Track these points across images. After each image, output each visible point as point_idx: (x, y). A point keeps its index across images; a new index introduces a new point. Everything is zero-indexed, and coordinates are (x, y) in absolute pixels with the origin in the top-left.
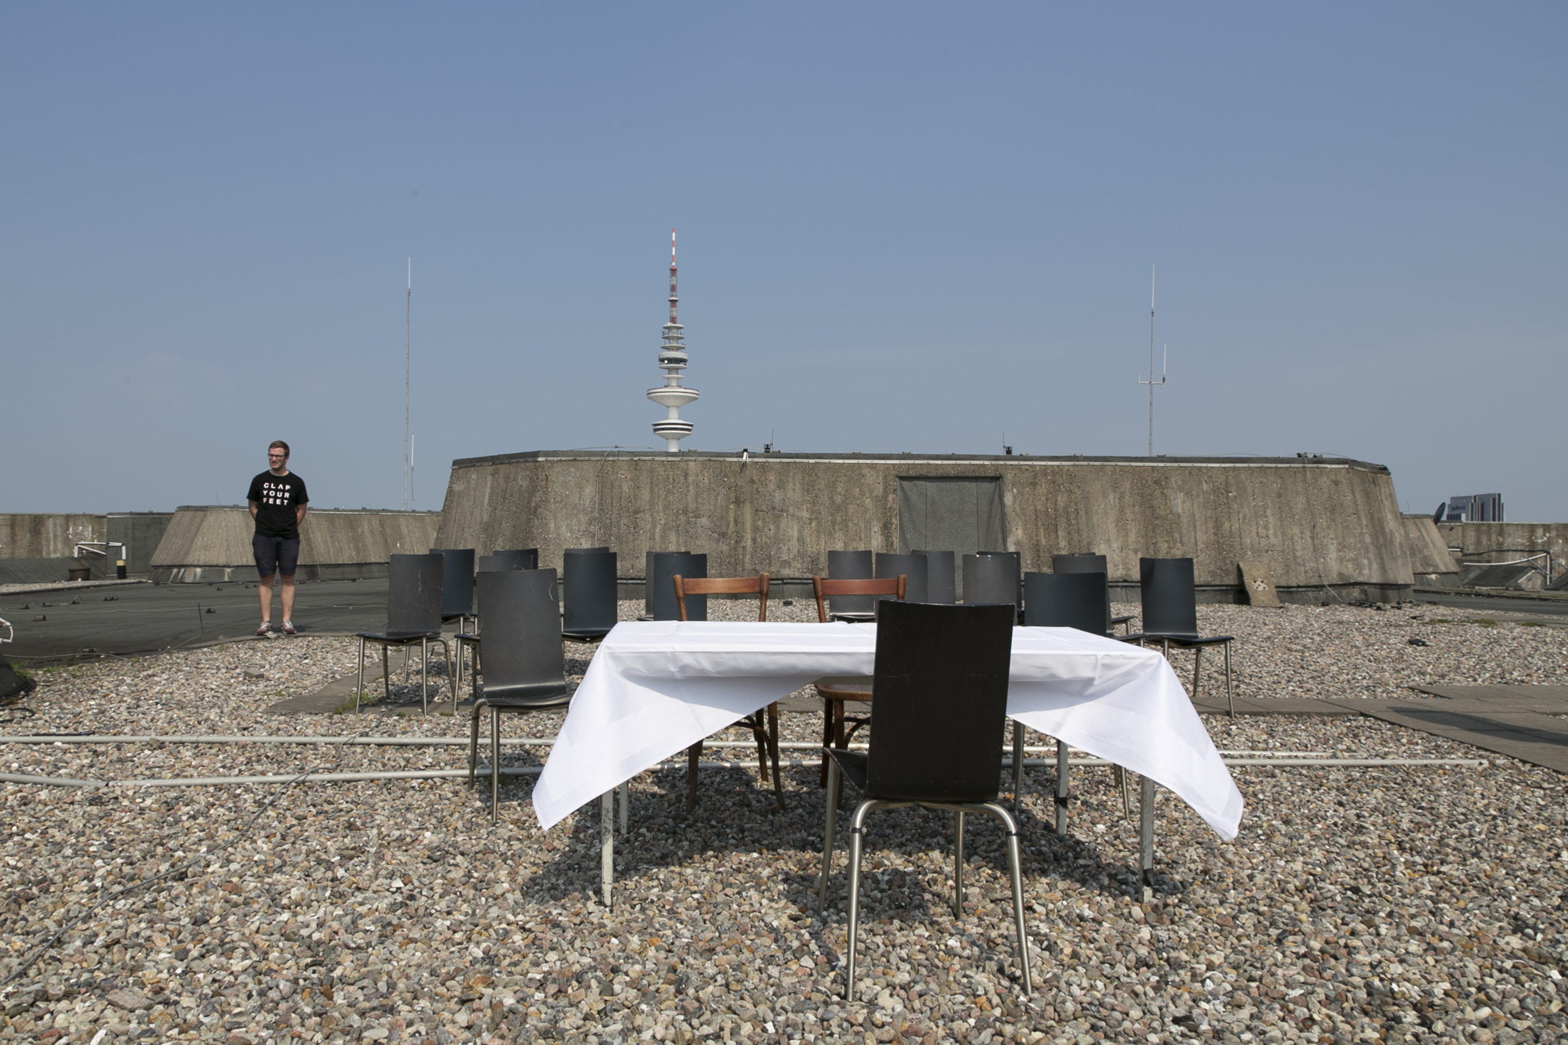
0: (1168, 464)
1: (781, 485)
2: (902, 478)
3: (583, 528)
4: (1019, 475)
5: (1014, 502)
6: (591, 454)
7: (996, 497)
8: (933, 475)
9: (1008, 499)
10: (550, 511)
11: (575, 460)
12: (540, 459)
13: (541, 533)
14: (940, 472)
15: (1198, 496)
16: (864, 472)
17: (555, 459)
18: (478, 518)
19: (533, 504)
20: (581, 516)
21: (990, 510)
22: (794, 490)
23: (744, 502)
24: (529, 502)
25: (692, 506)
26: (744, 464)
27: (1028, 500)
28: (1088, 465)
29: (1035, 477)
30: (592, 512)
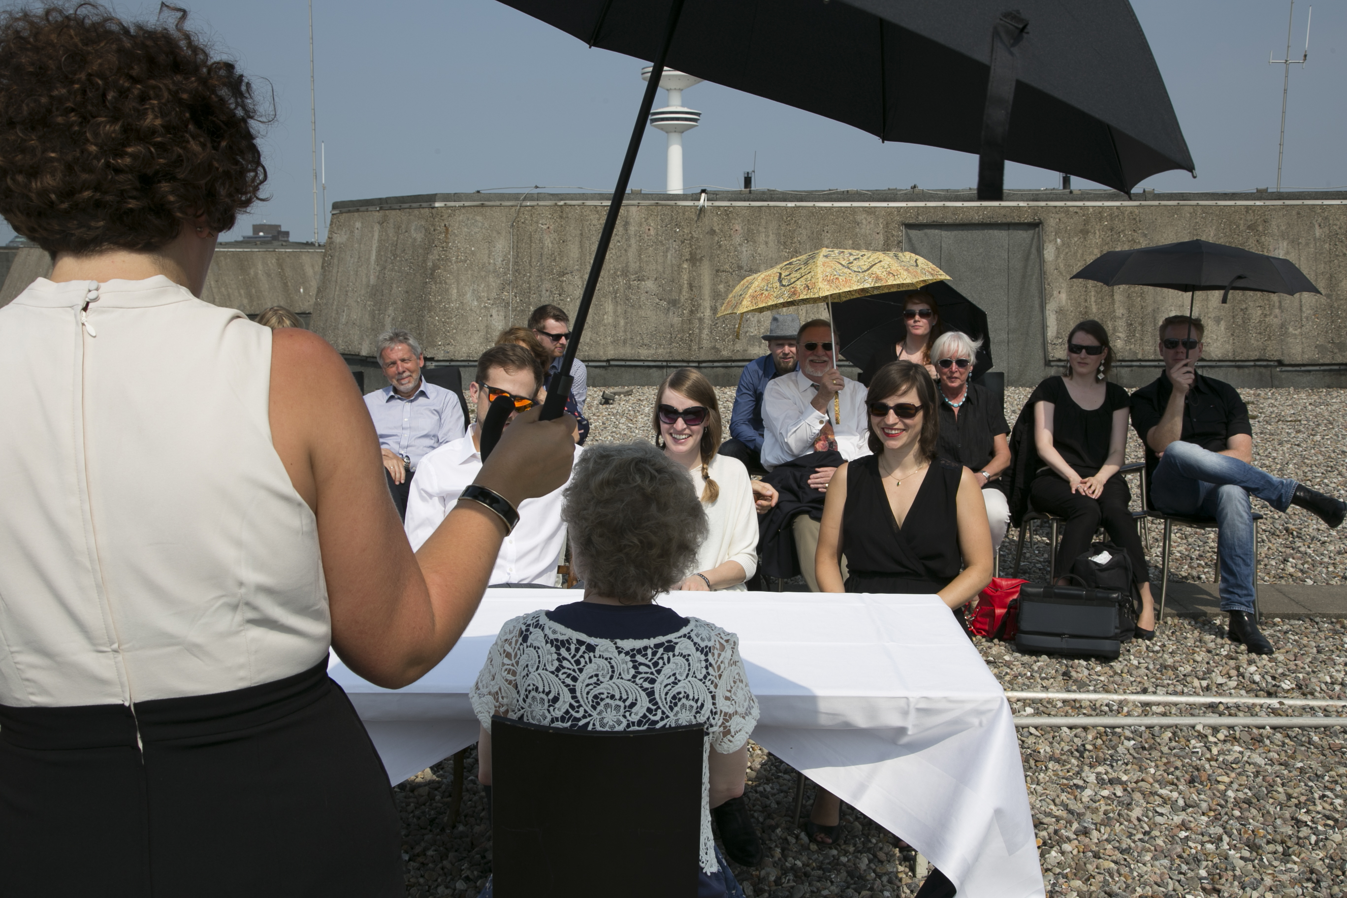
0: (1268, 203)
1: (750, 237)
2: (909, 226)
3: (494, 295)
4: (1065, 220)
5: (1057, 257)
6: (502, 197)
7: (1034, 250)
8: (950, 221)
9: (1049, 253)
10: (451, 273)
11: (483, 205)
12: (437, 205)
13: (440, 302)
14: (960, 218)
15: (1307, 244)
16: (858, 218)
17: (457, 204)
18: (364, 279)
19: (430, 264)
20: (491, 279)
21: (1025, 267)
22: (766, 243)
23: (701, 259)
24: (425, 261)
25: (633, 266)
26: (702, 210)
27: (1075, 253)
28: (1159, 205)
29: (1086, 222)
30: (505, 274)
